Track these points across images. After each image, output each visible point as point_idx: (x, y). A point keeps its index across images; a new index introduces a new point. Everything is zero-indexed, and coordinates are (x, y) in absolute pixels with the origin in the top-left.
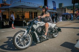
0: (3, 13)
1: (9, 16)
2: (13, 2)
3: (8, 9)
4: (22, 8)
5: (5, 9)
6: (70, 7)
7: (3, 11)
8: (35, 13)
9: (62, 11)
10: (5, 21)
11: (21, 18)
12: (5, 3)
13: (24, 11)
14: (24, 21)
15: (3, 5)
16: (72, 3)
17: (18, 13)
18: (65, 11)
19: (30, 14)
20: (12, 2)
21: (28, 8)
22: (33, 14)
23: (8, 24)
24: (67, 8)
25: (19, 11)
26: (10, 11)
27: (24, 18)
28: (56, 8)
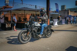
0: (5, 15)
1: (11, 18)
2: (16, 5)
3: (10, 11)
4: (25, 10)
5: (8, 11)
6: (73, 10)
9: (64, 13)
10: (7, 24)
11: (23, 20)
12: (8, 5)
13: (26, 13)
14: (26, 23)
15: (6, 7)
16: (76, 5)
17: (20, 15)
18: (68, 13)
20: (14, 4)
21: (30, 11)
23: (10, 26)
24: (70, 10)
25: (21, 14)
26: (12, 13)
27: (26, 21)
28: (58, 10)
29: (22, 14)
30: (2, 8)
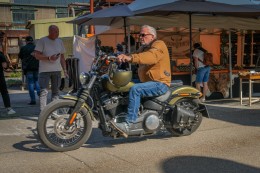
0: (100, 38)
3: (124, 18)
4: (190, 13)
5: (113, 21)
7: (101, 29)
8: (248, 37)
13: (195, 28)
19: (224, 44)
21: (214, 14)
22: (241, 44)
25: (171, 30)
26: (132, 28)
29: (178, 33)
30: (88, 8)
